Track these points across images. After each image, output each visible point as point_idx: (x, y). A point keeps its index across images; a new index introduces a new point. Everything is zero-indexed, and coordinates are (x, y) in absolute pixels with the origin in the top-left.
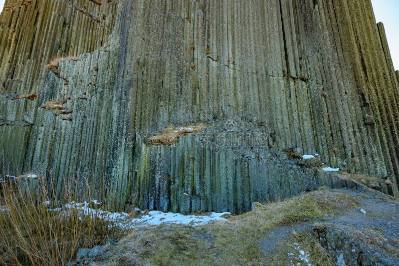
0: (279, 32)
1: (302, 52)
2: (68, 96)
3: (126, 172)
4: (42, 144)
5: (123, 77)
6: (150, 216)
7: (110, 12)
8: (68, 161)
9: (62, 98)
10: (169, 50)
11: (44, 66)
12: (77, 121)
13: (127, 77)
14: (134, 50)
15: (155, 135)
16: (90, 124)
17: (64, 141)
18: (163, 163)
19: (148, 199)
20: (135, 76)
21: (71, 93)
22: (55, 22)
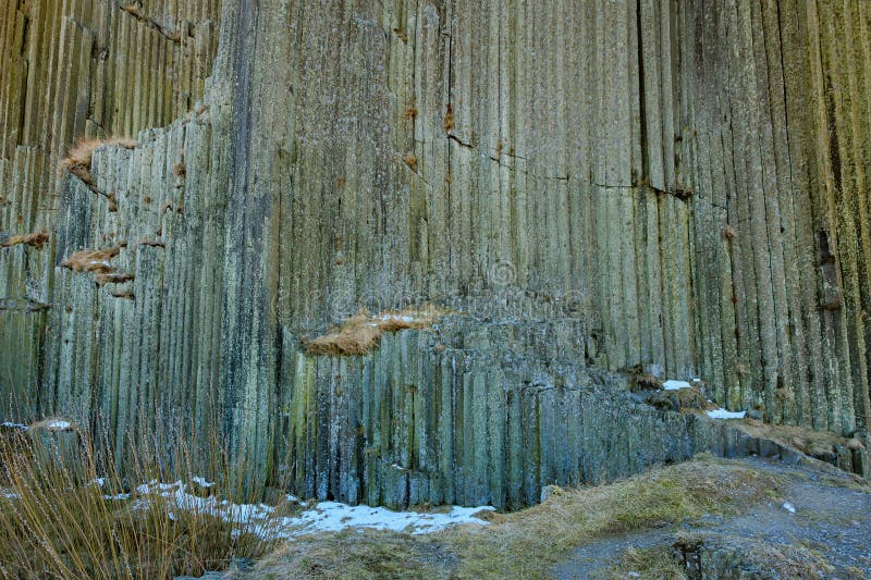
0: (629, 67)
1: (684, 122)
2: (121, 238)
3: (264, 416)
4: (75, 354)
5: (245, 189)
6: (320, 512)
7: (204, 16)
8: (134, 392)
9: (107, 242)
10: (355, 119)
11: (56, 161)
12: (149, 301)
13: (256, 191)
14: (269, 119)
15: (324, 332)
16: (177, 307)
17: (121, 345)
18: (344, 397)
19: (315, 476)
20: (274, 189)
21: (127, 231)
22: (72, 45)
